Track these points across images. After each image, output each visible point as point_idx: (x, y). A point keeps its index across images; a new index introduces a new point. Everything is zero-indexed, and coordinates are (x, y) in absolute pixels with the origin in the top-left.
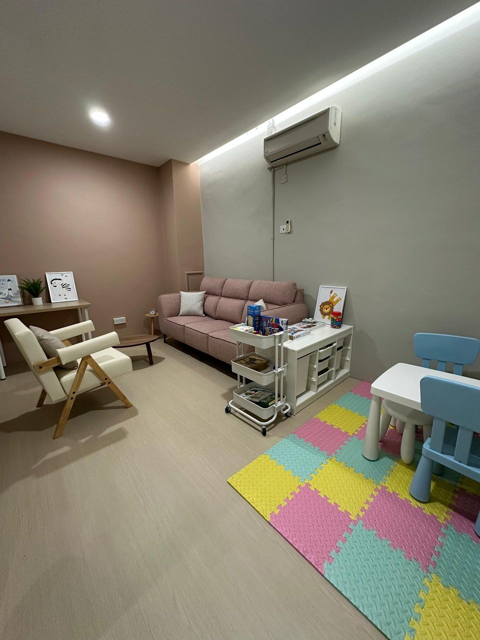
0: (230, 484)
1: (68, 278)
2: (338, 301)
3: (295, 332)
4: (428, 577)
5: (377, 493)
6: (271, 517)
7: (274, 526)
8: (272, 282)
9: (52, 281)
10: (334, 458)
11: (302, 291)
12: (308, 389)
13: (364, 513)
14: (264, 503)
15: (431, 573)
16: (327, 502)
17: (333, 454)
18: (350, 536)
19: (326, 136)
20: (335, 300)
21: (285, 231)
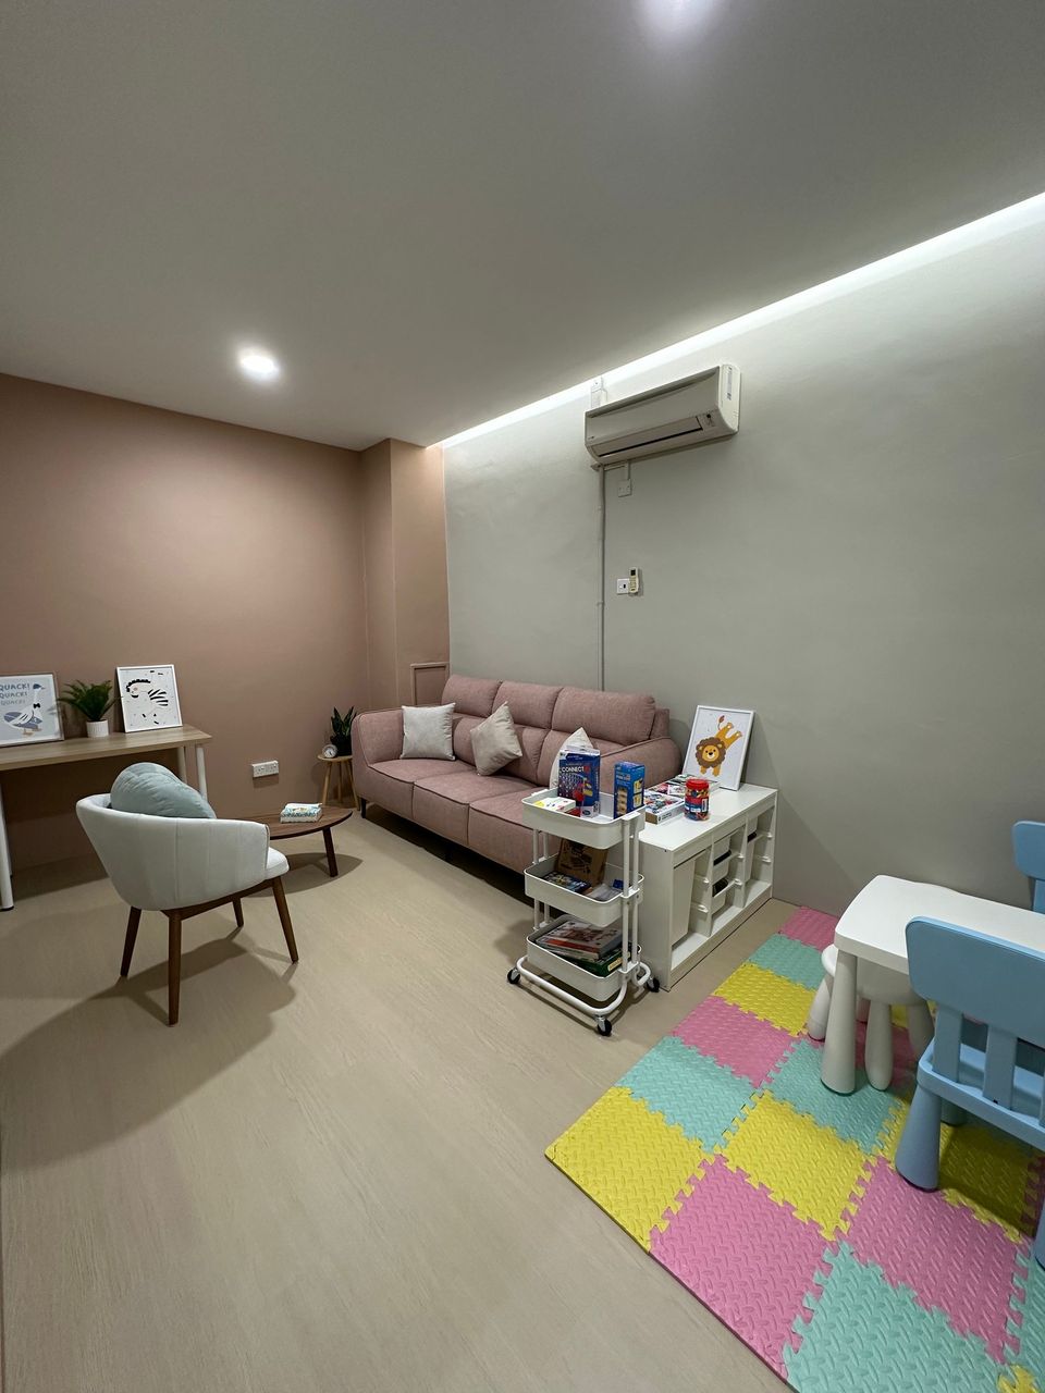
0: (552, 1162)
1: (164, 677)
2: (734, 738)
3: (660, 807)
4: (1006, 1373)
5: (870, 1174)
6: (653, 1240)
7: (663, 1262)
8: (600, 694)
9: (130, 684)
10: (768, 1094)
11: (665, 713)
12: (691, 931)
13: (848, 1223)
14: (632, 1206)
15: (1010, 1364)
16: (768, 1199)
17: (764, 1083)
18: (829, 1280)
19: (712, 416)
20: (728, 736)
21: (626, 590)
